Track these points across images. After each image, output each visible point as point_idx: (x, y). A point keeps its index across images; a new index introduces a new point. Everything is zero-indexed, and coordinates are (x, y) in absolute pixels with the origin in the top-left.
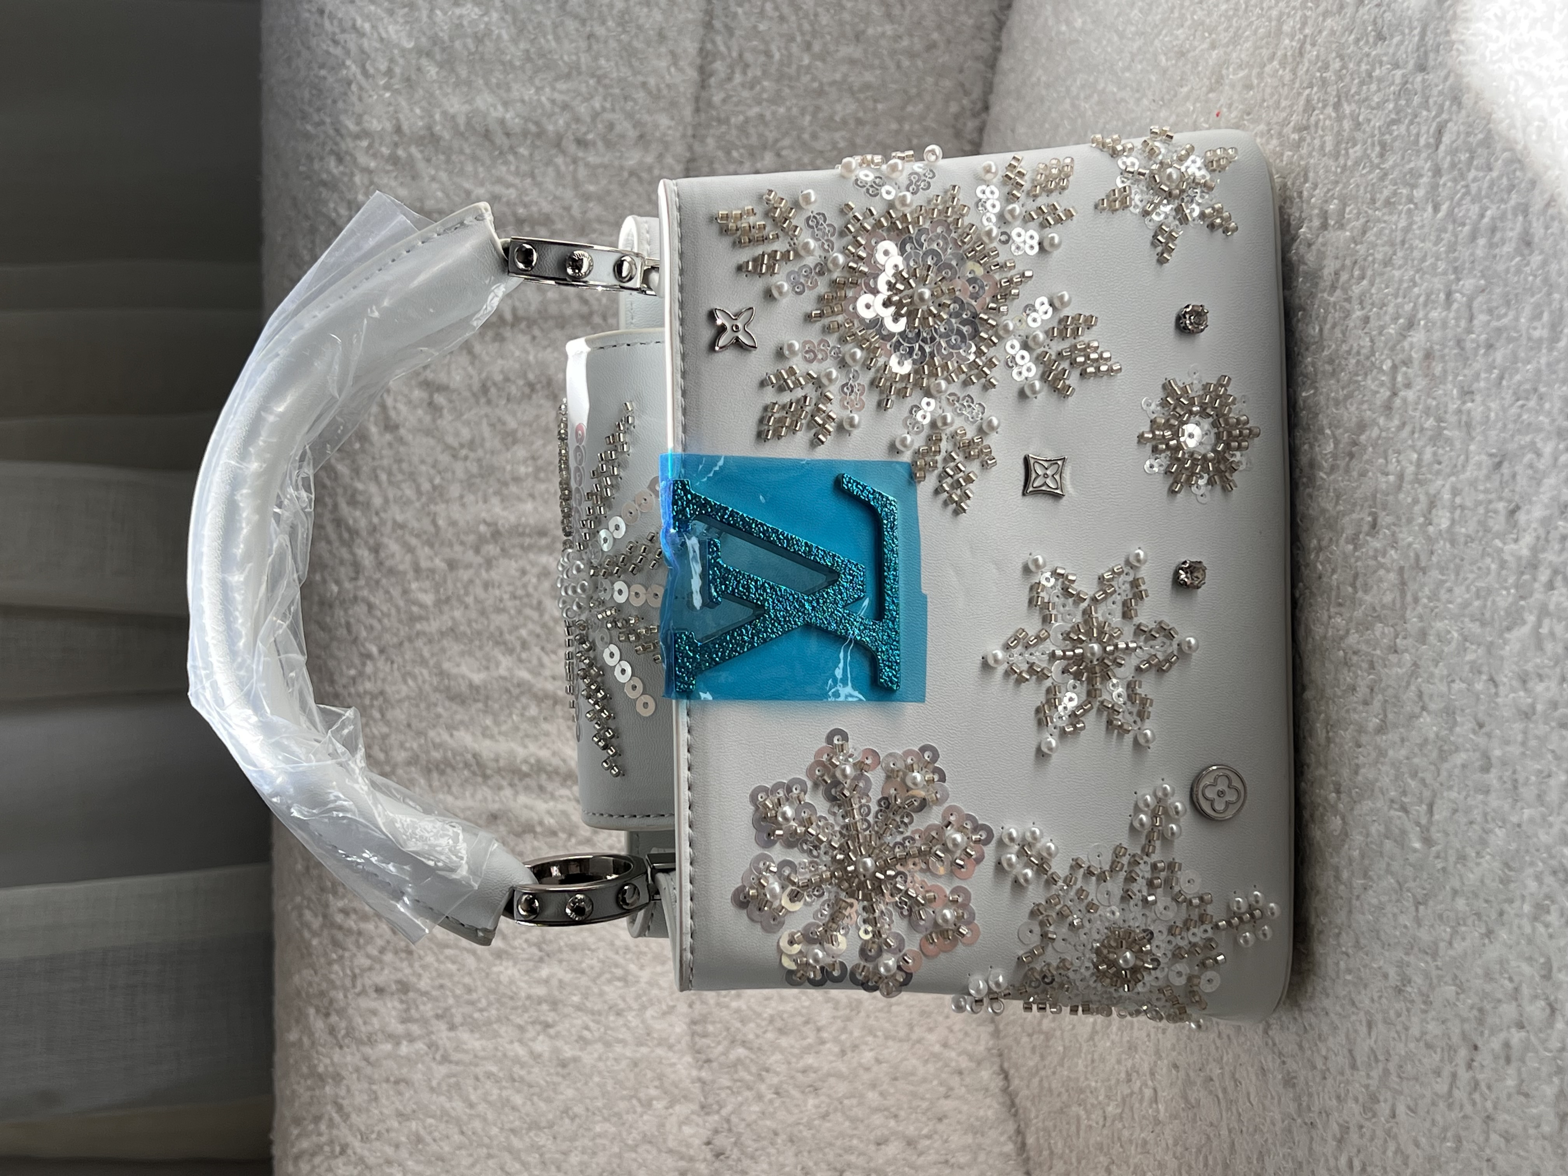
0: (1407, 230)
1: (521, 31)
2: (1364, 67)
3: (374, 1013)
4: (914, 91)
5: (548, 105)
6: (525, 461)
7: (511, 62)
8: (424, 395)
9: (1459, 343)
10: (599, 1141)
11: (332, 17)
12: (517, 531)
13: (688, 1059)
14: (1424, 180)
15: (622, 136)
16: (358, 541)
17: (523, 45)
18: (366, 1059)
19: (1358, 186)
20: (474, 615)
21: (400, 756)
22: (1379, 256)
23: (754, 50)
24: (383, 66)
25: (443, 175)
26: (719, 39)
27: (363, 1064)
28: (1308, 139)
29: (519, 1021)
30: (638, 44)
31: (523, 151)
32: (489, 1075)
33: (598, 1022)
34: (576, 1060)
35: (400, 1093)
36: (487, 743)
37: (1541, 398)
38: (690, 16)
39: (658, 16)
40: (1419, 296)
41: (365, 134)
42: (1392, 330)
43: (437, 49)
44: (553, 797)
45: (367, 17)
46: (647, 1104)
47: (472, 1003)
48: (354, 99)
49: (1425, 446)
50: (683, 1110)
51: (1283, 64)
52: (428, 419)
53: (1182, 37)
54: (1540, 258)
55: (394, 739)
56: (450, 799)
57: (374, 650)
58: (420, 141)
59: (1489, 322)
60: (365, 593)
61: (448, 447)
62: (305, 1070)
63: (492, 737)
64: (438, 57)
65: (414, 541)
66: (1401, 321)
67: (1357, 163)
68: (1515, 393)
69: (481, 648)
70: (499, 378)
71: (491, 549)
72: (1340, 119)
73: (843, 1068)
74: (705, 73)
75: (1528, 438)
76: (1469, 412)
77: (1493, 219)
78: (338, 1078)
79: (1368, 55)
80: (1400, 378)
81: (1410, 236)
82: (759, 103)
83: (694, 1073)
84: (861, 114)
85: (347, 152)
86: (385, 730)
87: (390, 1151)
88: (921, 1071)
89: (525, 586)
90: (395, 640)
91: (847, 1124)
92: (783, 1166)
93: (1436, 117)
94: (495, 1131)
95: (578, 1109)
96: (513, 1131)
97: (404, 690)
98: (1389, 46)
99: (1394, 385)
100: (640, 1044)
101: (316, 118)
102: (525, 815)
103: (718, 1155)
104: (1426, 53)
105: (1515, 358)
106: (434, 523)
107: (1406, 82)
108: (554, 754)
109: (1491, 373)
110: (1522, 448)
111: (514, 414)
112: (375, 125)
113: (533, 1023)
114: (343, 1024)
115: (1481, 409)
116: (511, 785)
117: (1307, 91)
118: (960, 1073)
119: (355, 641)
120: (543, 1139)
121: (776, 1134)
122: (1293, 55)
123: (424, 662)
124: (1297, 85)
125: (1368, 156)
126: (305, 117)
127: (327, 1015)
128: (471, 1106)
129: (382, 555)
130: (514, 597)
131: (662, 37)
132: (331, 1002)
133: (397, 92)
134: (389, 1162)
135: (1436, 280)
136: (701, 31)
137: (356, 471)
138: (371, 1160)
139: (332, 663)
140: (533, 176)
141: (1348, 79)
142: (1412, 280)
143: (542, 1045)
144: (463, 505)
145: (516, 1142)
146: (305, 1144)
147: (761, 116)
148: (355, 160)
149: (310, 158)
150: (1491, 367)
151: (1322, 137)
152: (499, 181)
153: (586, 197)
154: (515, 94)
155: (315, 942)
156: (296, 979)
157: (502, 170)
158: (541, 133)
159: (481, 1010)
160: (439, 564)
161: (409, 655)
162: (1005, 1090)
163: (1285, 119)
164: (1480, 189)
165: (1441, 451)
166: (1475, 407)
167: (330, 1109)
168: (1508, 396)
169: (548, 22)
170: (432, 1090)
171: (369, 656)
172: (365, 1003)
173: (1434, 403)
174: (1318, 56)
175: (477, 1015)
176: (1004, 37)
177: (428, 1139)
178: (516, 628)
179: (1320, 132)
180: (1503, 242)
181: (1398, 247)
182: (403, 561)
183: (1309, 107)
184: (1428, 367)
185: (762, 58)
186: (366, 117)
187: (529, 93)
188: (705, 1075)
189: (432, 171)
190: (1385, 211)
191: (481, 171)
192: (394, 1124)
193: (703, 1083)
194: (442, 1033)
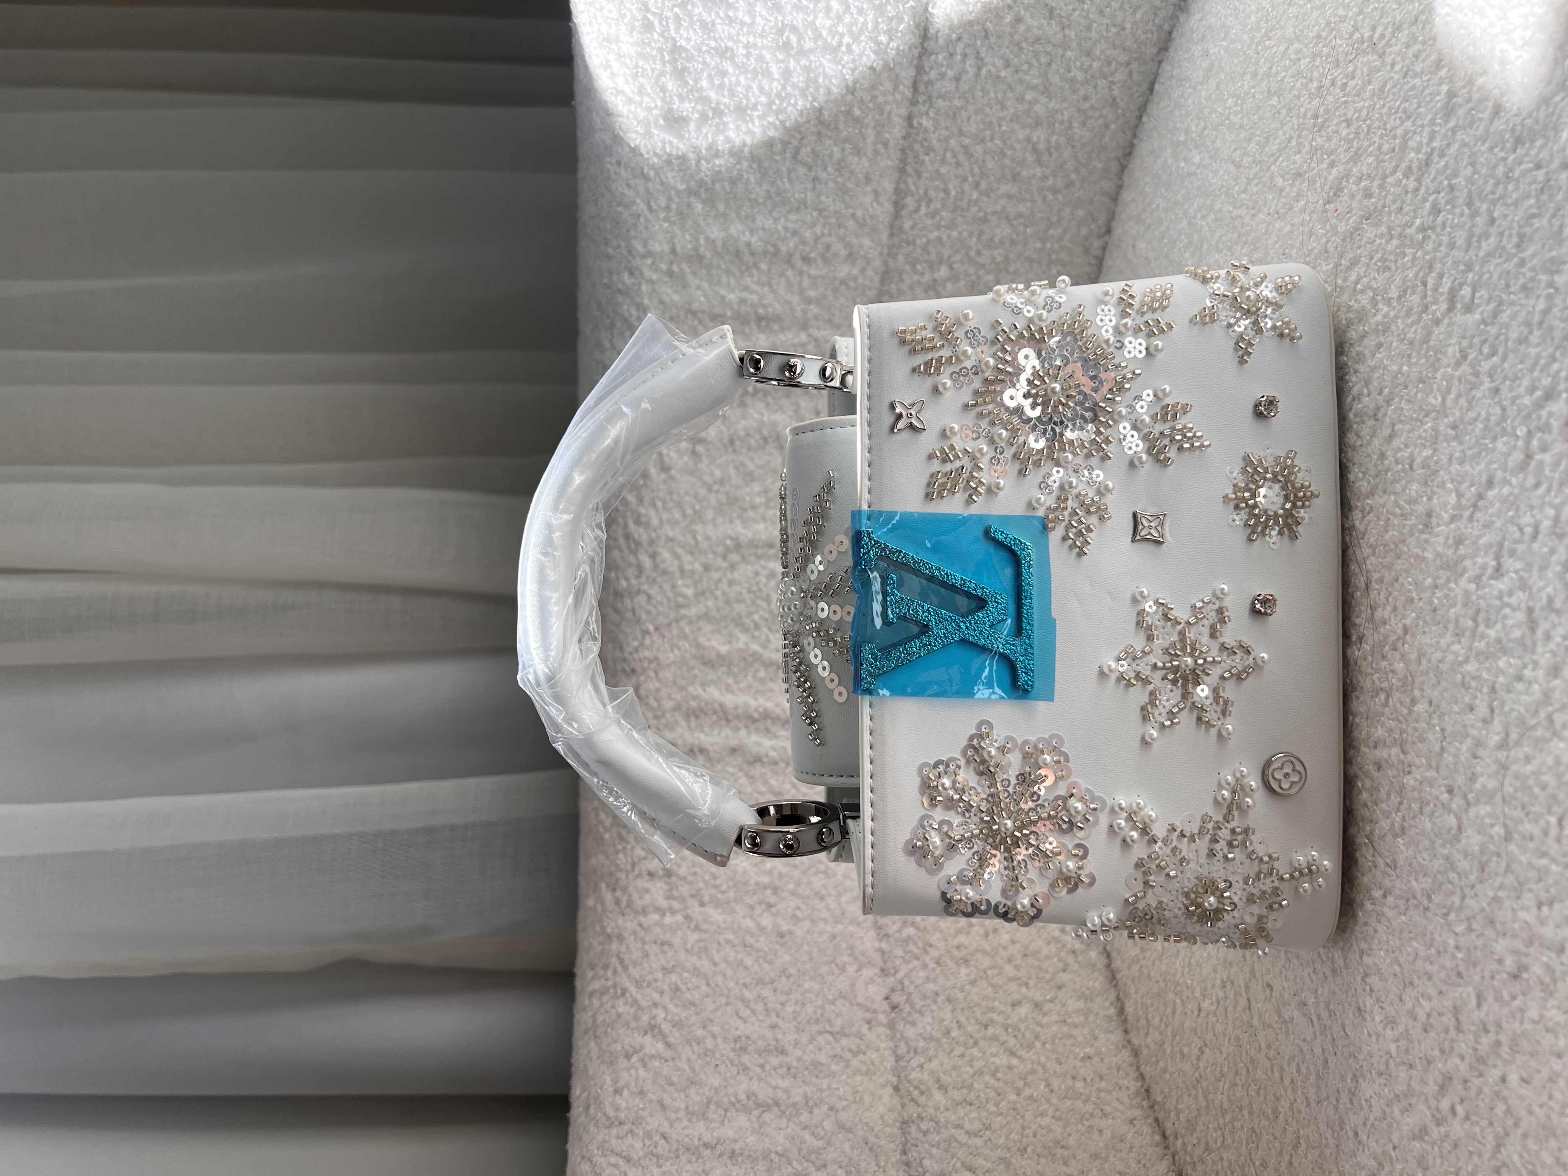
1: (764, 175)
2: (1499, 171)
3: (647, 891)
4: (1055, 219)
5: (782, 232)
6: (759, 494)
7: (756, 200)
8: (690, 446)
10: (808, 995)
11: (626, 167)
12: (753, 544)
13: (872, 933)
16: (641, 550)
17: (765, 187)
18: (641, 925)
20: (721, 603)
21: (668, 704)
22: (1513, 335)
23: (936, 188)
24: (663, 203)
25: (705, 285)
26: (910, 181)
27: (638, 929)
28: (1434, 237)
29: (750, 901)
30: (850, 185)
31: (763, 266)
32: (728, 942)
33: (806, 904)
34: (790, 932)
35: (664, 952)
36: (729, 697)
38: (889, 163)
39: (865, 163)
40: (1560, 371)
41: (650, 254)
42: (1527, 401)
43: (702, 191)
44: (776, 737)
46: (843, 969)
47: (715, 887)
48: (642, 228)
50: (867, 973)
51: (1407, 174)
52: (691, 463)
53: (1300, 161)
55: (664, 692)
56: (702, 736)
57: (651, 628)
58: (689, 260)
60: (645, 587)
61: (705, 484)
62: (598, 929)
63: (732, 692)
64: (703, 196)
65: (680, 551)
66: (1538, 393)
67: (1490, 254)
69: (726, 627)
70: (742, 433)
71: (734, 557)
73: (987, 947)
74: (898, 206)
78: (620, 938)
79: (1505, 159)
80: (1535, 443)
82: (938, 229)
83: (877, 945)
84: (1014, 236)
85: (637, 268)
86: (658, 685)
87: (656, 996)
88: (1045, 951)
89: (758, 584)
90: (666, 621)
91: (990, 989)
92: (943, 1020)
94: (732, 985)
95: (792, 970)
96: (745, 985)
97: (672, 657)
98: (1529, 148)
99: (1528, 449)
100: (836, 922)
101: (615, 243)
102: (755, 749)
103: (894, 1008)
106: (695, 538)
108: (777, 705)
111: (752, 460)
112: (657, 247)
113: (760, 903)
114: (625, 898)
116: (746, 727)
117: (1435, 196)
118: (1074, 952)
119: (638, 621)
120: (766, 992)
121: (937, 994)
122: (1418, 166)
123: (685, 637)
124: (1423, 190)
126: (607, 243)
127: (614, 890)
128: (715, 964)
129: (658, 560)
130: (750, 591)
131: (868, 179)
132: (617, 880)
133: (672, 223)
134: (656, 1005)
136: (897, 175)
137: (640, 500)
138: (644, 1003)
139: (621, 636)
140: (770, 285)
141: (1481, 182)
143: (766, 921)
144: (715, 526)
145: (747, 994)
146: (596, 985)
147: (939, 239)
148: (642, 273)
149: (610, 273)
151: (1450, 234)
152: (746, 288)
153: (809, 301)
154: (759, 223)
155: (607, 836)
156: (594, 861)
157: (747, 280)
158: (777, 253)
159: (723, 892)
160: (698, 567)
161: (675, 632)
162: (1108, 966)
163: (1409, 221)
167: (614, 960)
169: (784, 169)
170: (688, 951)
171: (646, 632)
172: (641, 883)
174: (1446, 166)
176: (1125, 177)
177: (684, 988)
178: (751, 614)
181: (1535, 327)
182: (672, 566)
183: (1436, 211)
185: (942, 195)
186: (651, 242)
187: (769, 223)
188: (884, 945)
189: (697, 282)
190: (1521, 295)
191: (732, 281)
192: (660, 975)
193: (883, 952)
194: (695, 908)
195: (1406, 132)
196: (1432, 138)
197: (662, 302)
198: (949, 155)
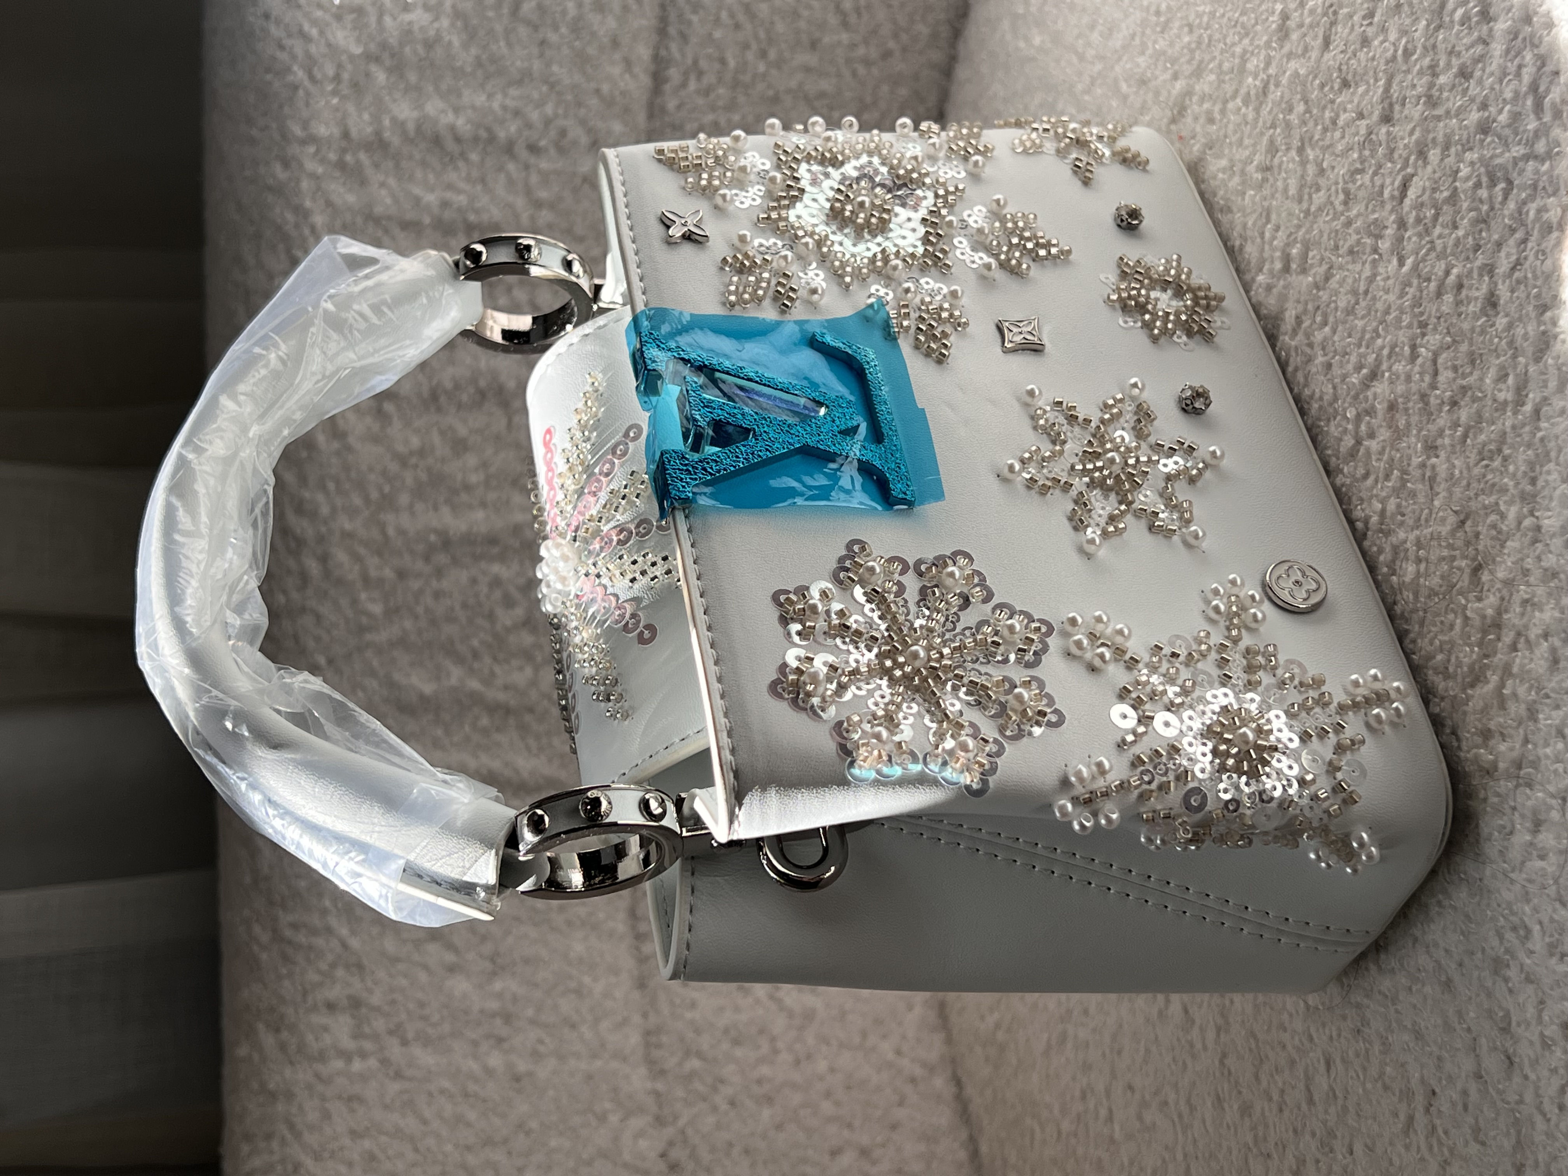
0: (1372, 279)
1: (472, 37)
2: (1327, 114)
3: (326, 1029)
4: (868, 99)
5: (500, 112)
7: (461, 68)
9: (1424, 397)
11: (278, 22)
12: (469, 539)
13: (643, 1071)
14: (1389, 232)
15: (575, 143)
17: (474, 51)
18: (318, 1076)
19: (1321, 231)
20: (424, 624)
22: (1342, 304)
23: (709, 57)
24: (330, 71)
25: (392, 181)
26: (673, 46)
27: (314, 1081)
28: (1271, 180)
29: (473, 1035)
30: (591, 51)
31: (474, 157)
32: (442, 1092)
33: (551, 1035)
34: (530, 1074)
35: (352, 1111)
37: (1505, 459)
38: (644, 22)
39: (611, 23)
40: (1382, 348)
41: (312, 139)
42: (1354, 379)
43: (386, 56)
45: (314, 22)
46: (602, 1118)
47: (424, 1018)
48: (300, 103)
49: (1389, 497)
50: (637, 1123)
51: (1246, 102)
52: (376, 427)
54: (1505, 320)
58: (369, 148)
59: (1454, 379)
60: (313, 603)
61: (397, 456)
64: (387, 62)
65: (362, 551)
66: (1365, 371)
67: (1320, 209)
68: (1480, 453)
69: (431, 658)
70: (449, 385)
71: (442, 558)
72: (1304, 163)
73: (797, 1078)
74: (658, 79)
75: (1493, 499)
76: (1433, 467)
77: (1459, 277)
78: (289, 1096)
79: (1332, 102)
80: (1363, 427)
81: (1374, 286)
82: (713, 108)
83: (649, 1085)
85: (293, 158)
88: (875, 1079)
89: (476, 595)
91: (801, 1134)
93: (1402, 169)
94: (449, 1148)
95: (534, 1124)
96: (468, 1148)
98: (1353, 94)
99: (1357, 433)
100: (594, 1056)
101: (262, 123)
103: (673, 1167)
104: (1391, 105)
105: (1479, 417)
106: (384, 532)
107: (1371, 133)
108: (507, 764)
109: (1456, 431)
110: (1485, 507)
111: (464, 422)
112: (322, 131)
113: (488, 1036)
114: (294, 1041)
115: (1445, 466)
117: (1272, 131)
118: (913, 1081)
122: (1257, 95)
123: (373, 673)
124: (1260, 124)
125: (1332, 203)
126: (250, 122)
127: (277, 1030)
128: (425, 1122)
129: (331, 564)
130: (465, 606)
131: (615, 43)
132: (282, 1017)
133: (343, 98)
135: (1401, 333)
136: (655, 38)
137: (303, 480)
140: (483, 180)
141: (1311, 124)
142: (1376, 330)
143: (495, 1060)
144: (413, 514)
145: (472, 1160)
146: (257, 1162)
148: (301, 165)
149: (256, 163)
150: (1456, 425)
151: (1285, 179)
152: (450, 187)
153: (538, 205)
154: (466, 100)
155: (264, 956)
156: (246, 993)
157: (452, 176)
158: (492, 139)
159: (434, 1025)
160: (388, 573)
162: (959, 1096)
163: (1249, 157)
164: (1445, 247)
165: (1404, 503)
166: (1440, 463)
167: (282, 1127)
168: (1473, 457)
169: (499, 28)
170: (386, 1107)
172: (317, 1019)
173: (1398, 455)
174: (1282, 97)
175: (430, 1030)
177: (382, 1157)
178: (468, 638)
179: (1284, 175)
180: (1469, 300)
181: (1361, 297)
182: (352, 573)
183: (1272, 150)
184: (1392, 418)
185: (717, 66)
186: (313, 123)
187: (480, 99)
188: (660, 1086)
189: (381, 178)
190: (1349, 258)
191: (431, 177)
192: (347, 1141)
193: (657, 1094)
194: (395, 1050)
195: (1245, 52)
196: (1268, 64)
197: (329, 204)
198: (724, 15)
